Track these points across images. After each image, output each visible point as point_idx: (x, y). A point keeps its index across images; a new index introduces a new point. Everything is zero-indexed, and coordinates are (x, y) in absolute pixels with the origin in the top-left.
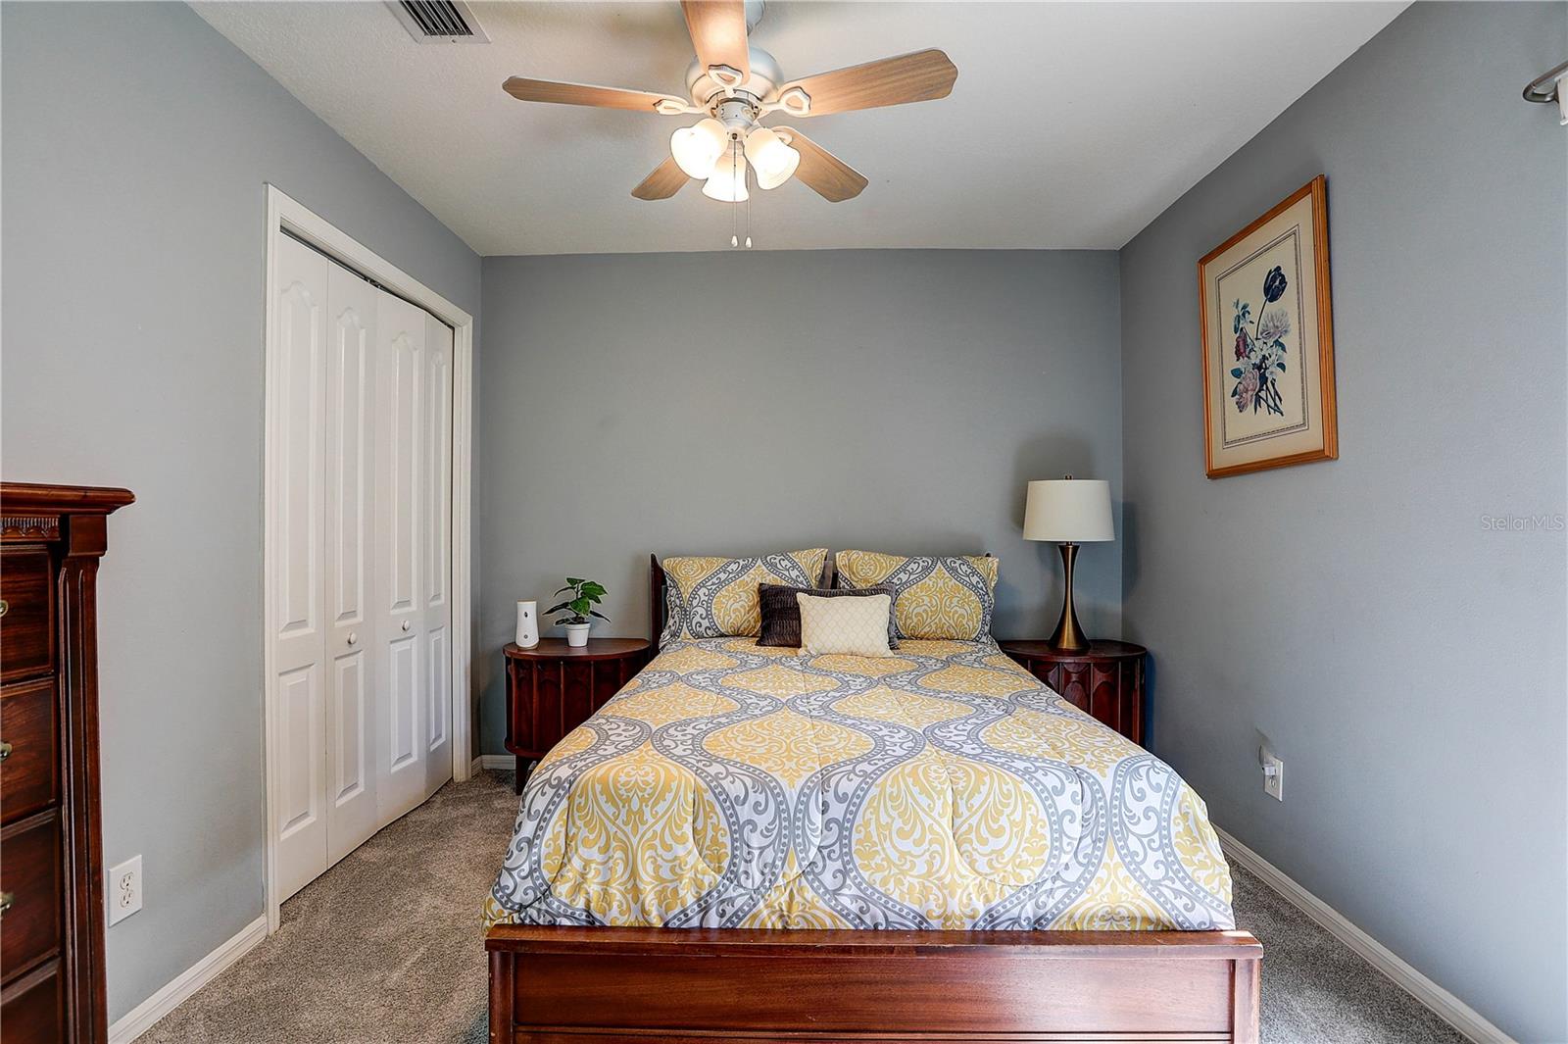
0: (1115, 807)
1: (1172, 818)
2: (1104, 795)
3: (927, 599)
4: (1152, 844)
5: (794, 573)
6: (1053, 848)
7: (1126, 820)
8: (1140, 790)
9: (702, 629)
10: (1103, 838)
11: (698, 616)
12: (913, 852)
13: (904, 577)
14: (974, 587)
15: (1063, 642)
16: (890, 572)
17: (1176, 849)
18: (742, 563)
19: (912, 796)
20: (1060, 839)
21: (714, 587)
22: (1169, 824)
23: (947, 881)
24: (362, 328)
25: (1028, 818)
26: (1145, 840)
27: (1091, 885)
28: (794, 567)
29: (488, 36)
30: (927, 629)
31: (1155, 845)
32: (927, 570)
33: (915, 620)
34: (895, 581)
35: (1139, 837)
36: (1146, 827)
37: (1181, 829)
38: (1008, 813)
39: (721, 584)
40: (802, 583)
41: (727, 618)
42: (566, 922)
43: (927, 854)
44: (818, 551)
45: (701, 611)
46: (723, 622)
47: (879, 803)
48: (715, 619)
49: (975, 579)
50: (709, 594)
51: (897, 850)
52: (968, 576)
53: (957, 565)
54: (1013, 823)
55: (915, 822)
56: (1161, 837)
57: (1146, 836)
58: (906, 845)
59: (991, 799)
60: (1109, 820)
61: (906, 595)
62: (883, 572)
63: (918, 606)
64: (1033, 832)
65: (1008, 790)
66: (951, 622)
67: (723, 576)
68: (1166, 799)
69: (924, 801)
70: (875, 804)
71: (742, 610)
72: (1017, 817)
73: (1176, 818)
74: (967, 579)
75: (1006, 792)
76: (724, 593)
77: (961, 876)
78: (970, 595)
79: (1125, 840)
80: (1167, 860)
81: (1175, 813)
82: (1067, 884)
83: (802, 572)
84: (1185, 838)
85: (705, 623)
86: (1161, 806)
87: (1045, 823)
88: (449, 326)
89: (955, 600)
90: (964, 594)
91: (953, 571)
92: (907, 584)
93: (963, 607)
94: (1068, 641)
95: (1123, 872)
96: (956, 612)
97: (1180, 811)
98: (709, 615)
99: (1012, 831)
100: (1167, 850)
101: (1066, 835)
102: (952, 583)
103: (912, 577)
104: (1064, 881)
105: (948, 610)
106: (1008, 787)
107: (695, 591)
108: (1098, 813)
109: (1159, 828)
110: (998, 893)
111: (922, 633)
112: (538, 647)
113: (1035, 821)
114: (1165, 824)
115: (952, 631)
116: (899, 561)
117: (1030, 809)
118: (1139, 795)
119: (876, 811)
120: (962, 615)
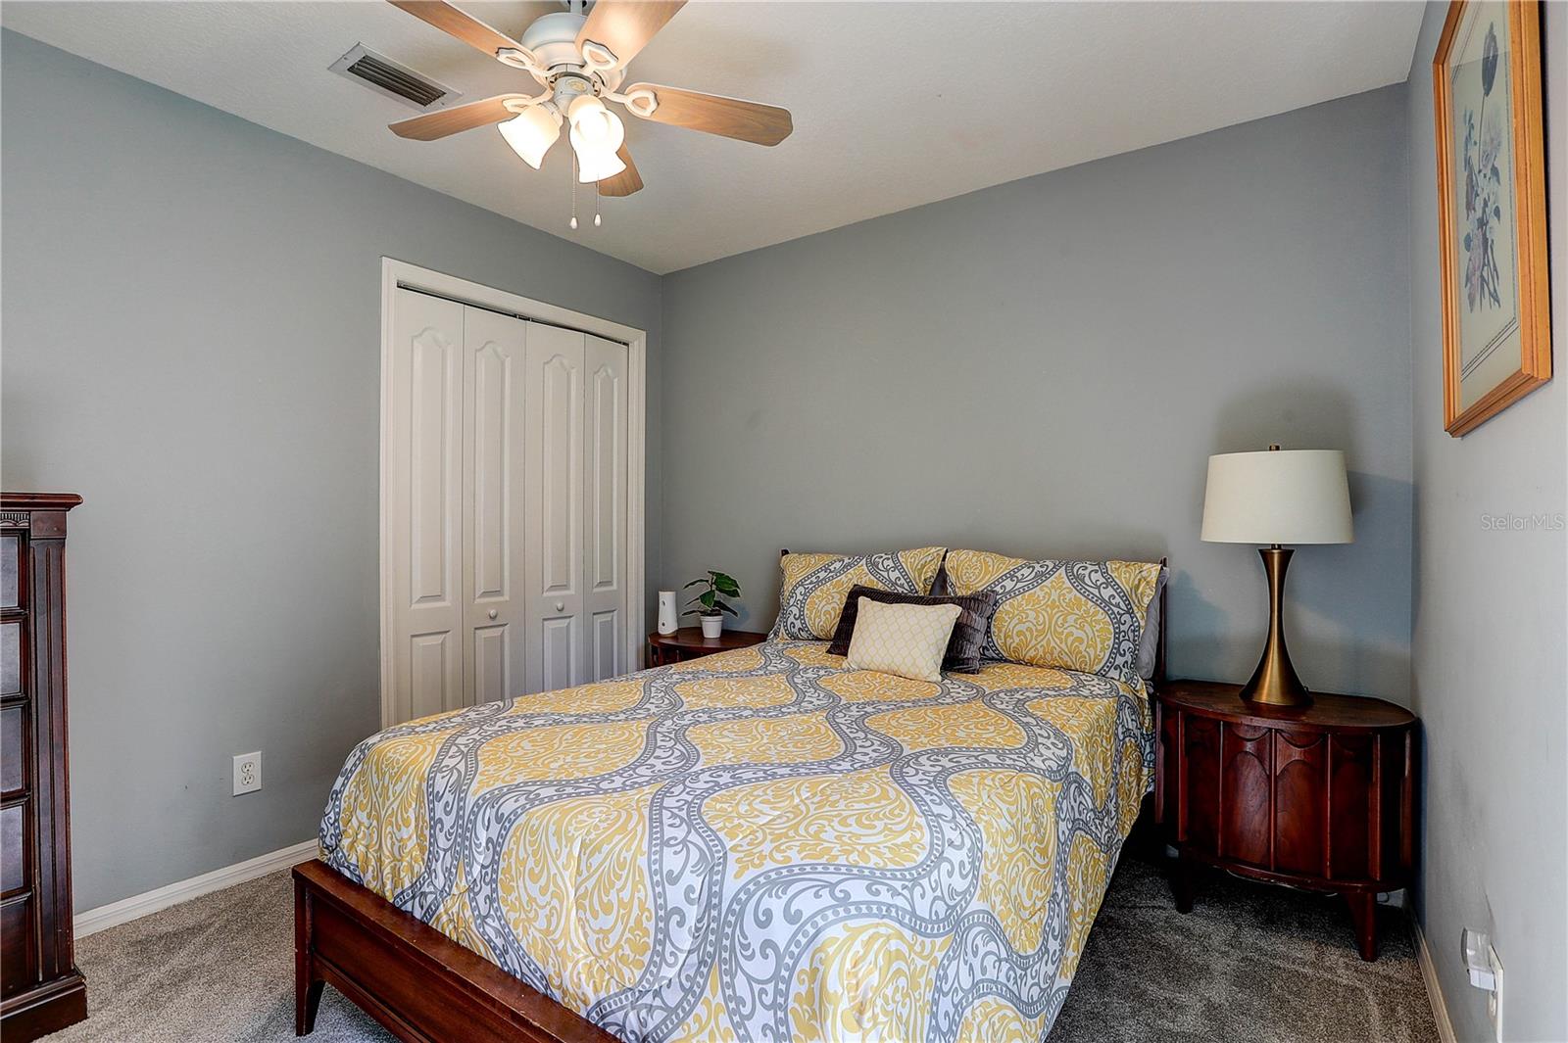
0: (729, 924)
1: (798, 969)
2: (720, 902)
3: (1033, 616)
4: (764, 996)
5: (894, 575)
6: (655, 952)
7: (738, 947)
8: (768, 913)
9: (796, 630)
10: (709, 961)
11: (792, 616)
12: (538, 900)
13: (1009, 584)
14: (1104, 604)
15: (1261, 694)
16: (996, 576)
17: (790, 1016)
18: (846, 561)
19: (547, 835)
20: (662, 943)
21: (810, 586)
22: (790, 976)
23: (560, 946)
24: (507, 356)
25: (636, 901)
26: (757, 987)
27: (688, 1021)
28: (895, 568)
29: (456, 91)
30: (1032, 653)
31: (768, 1000)
32: (1041, 577)
33: (1017, 640)
34: (998, 589)
35: (749, 978)
36: (761, 968)
37: (803, 989)
38: (619, 887)
39: (820, 582)
40: (902, 586)
41: (817, 620)
42: (347, 874)
43: (548, 907)
44: (933, 550)
45: (795, 610)
46: (814, 624)
47: (521, 834)
48: (807, 620)
49: (1107, 593)
50: (805, 594)
51: (528, 894)
52: (1098, 588)
53: (1087, 572)
54: (620, 901)
55: (543, 865)
56: (777, 992)
57: (759, 982)
58: (534, 890)
59: (607, 864)
60: (719, 940)
61: (1007, 607)
62: (987, 578)
63: (1020, 622)
64: (638, 921)
65: (625, 858)
66: (1063, 646)
67: (822, 575)
68: (800, 937)
69: (554, 845)
70: (518, 834)
71: (833, 613)
72: (626, 895)
73: (802, 971)
74: (1096, 592)
75: (622, 859)
76: (818, 593)
77: (574, 949)
78: (1095, 614)
79: (733, 978)
80: (778, 1028)
81: (804, 964)
82: (665, 1008)
83: (905, 575)
84: (805, 1007)
85: (798, 624)
86: (788, 946)
87: (651, 914)
88: (624, 344)
89: (1071, 619)
90: (1087, 611)
91: (1077, 580)
92: (1011, 594)
93: (1082, 628)
94: (1270, 692)
95: (724, 1021)
96: (1071, 634)
97: (811, 966)
98: (801, 617)
99: (618, 911)
100: (780, 1014)
101: (670, 941)
102: (1072, 595)
103: (1019, 585)
104: (663, 1002)
105: (1060, 630)
106: (626, 855)
107: (795, 587)
108: (709, 926)
109: (776, 977)
110: (604, 984)
111: (1027, 657)
112: (675, 636)
113: (642, 908)
114: (786, 974)
115: (1066, 658)
116: (1009, 564)
117: (639, 891)
118: (763, 919)
119: (517, 843)
120: (1080, 640)
